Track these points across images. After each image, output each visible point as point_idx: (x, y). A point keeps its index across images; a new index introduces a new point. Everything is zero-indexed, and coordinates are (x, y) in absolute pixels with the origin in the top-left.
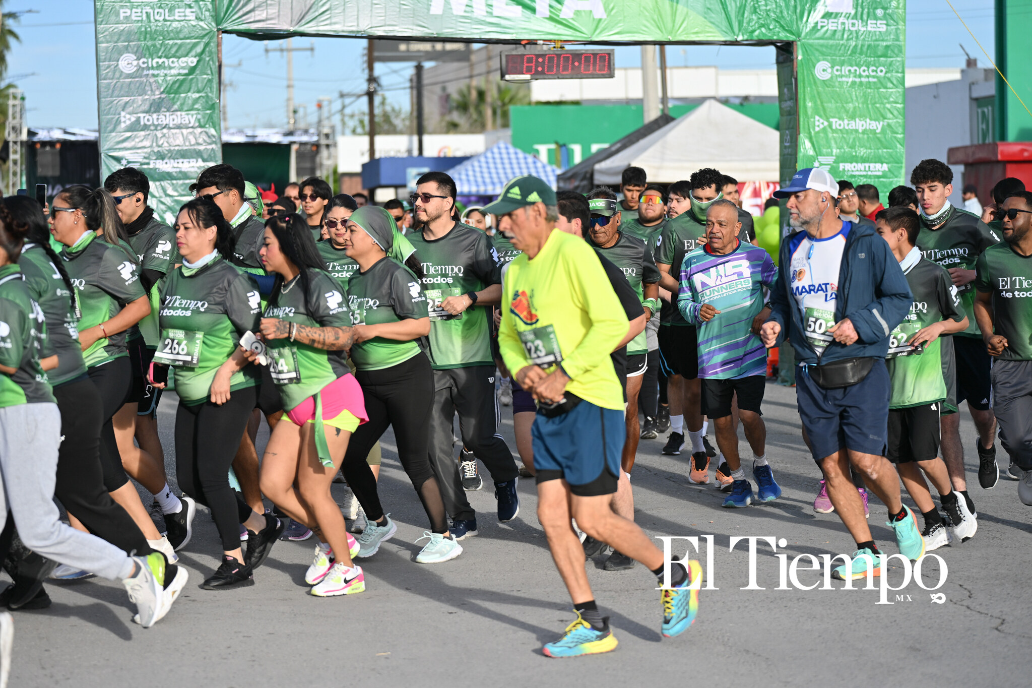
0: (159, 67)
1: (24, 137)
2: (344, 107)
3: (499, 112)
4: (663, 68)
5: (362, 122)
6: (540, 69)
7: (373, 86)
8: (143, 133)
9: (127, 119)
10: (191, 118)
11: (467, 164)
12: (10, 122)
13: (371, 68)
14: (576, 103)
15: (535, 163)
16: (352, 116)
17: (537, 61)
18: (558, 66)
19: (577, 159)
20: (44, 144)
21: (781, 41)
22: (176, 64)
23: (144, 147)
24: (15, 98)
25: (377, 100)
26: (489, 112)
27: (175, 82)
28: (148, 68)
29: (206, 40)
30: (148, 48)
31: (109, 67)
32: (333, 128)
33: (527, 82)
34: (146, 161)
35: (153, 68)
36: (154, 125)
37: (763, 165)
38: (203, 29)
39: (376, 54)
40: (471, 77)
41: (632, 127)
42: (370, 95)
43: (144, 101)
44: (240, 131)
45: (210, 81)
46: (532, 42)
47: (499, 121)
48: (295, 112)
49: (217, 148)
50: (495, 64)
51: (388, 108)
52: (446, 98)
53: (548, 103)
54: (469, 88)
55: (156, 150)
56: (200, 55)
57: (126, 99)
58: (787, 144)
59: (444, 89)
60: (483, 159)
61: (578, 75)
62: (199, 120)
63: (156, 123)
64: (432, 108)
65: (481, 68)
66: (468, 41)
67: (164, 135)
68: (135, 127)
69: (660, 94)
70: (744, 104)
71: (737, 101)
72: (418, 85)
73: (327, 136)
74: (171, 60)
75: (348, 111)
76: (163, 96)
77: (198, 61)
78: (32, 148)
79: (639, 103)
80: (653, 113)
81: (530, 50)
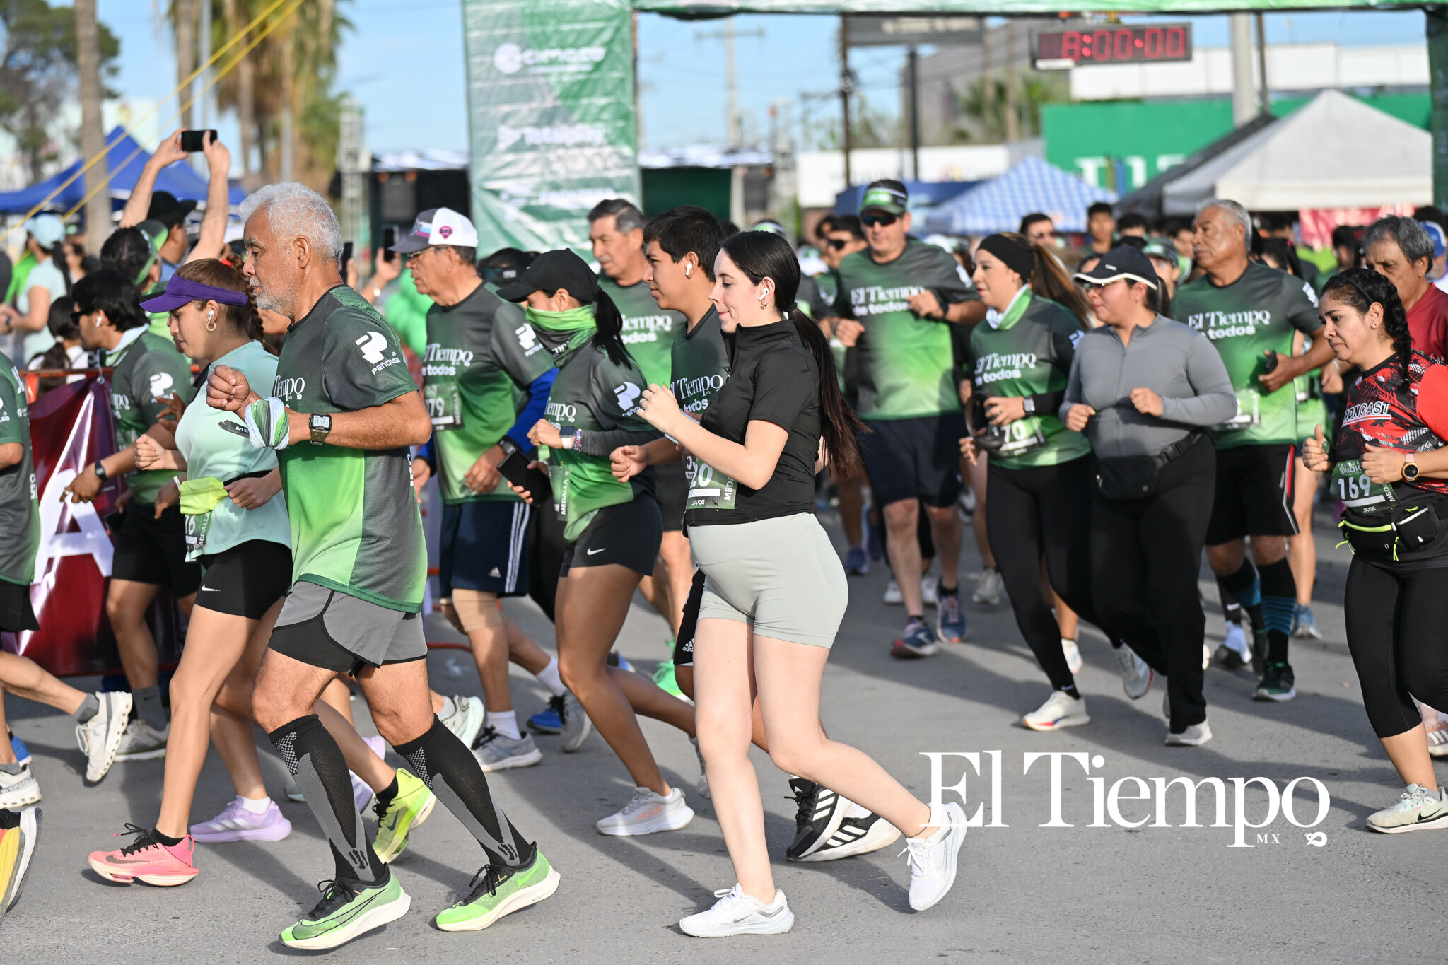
0: (552, 62)
1: (364, 164)
2: (807, 112)
3: (1027, 115)
4: (1261, 46)
5: (832, 135)
6: (1086, 52)
7: (850, 83)
8: (529, 156)
9: (507, 136)
10: (596, 133)
11: (982, 191)
12: (346, 145)
13: (844, 57)
14: (1136, 100)
15: (1079, 188)
16: (818, 126)
17: (1083, 42)
18: (1112, 46)
19: (1139, 178)
20: (392, 174)
21: (1433, 4)
22: (574, 59)
23: (531, 176)
24: (350, 109)
25: (854, 102)
26: (1011, 116)
27: (574, 84)
28: (536, 65)
29: (615, 23)
30: (535, 37)
31: (481, 64)
32: (792, 144)
33: (1065, 72)
34: (534, 194)
35: (542, 64)
36: (544, 144)
37: (1406, 181)
38: (611, 8)
39: (854, 37)
40: (986, 66)
41: (1215, 132)
42: (845, 95)
43: (532, 110)
44: (663, 150)
45: (622, 81)
46: (1075, 15)
47: (1027, 127)
48: (739, 121)
49: (633, 174)
50: (1023, 46)
51: (869, 114)
52: (950, 98)
53: (1097, 102)
54: (983, 82)
55: (549, 178)
56: (608, 45)
57: (506, 108)
58: (1443, 151)
59: (947, 85)
60: (1004, 184)
61: (1139, 58)
62: (606, 136)
63: (548, 140)
64: (931, 112)
65: (999, 54)
66: (981, 16)
67: (559, 159)
68: (519, 147)
69: (1256, 82)
70: (1378, 95)
71: (1366, 93)
72: (911, 79)
73: (784, 155)
74: (570, 51)
75: (813, 119)
76: (559, 103)
77: (607, 54)
78: (375, 181)
79: (1227, 99)
80: (1247, 111)
81: (1071, 27)
